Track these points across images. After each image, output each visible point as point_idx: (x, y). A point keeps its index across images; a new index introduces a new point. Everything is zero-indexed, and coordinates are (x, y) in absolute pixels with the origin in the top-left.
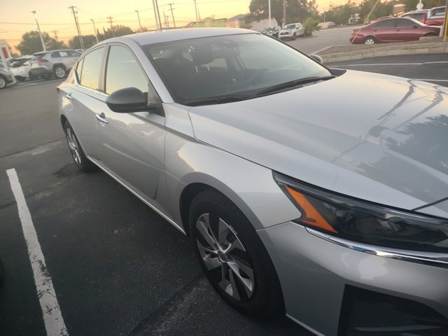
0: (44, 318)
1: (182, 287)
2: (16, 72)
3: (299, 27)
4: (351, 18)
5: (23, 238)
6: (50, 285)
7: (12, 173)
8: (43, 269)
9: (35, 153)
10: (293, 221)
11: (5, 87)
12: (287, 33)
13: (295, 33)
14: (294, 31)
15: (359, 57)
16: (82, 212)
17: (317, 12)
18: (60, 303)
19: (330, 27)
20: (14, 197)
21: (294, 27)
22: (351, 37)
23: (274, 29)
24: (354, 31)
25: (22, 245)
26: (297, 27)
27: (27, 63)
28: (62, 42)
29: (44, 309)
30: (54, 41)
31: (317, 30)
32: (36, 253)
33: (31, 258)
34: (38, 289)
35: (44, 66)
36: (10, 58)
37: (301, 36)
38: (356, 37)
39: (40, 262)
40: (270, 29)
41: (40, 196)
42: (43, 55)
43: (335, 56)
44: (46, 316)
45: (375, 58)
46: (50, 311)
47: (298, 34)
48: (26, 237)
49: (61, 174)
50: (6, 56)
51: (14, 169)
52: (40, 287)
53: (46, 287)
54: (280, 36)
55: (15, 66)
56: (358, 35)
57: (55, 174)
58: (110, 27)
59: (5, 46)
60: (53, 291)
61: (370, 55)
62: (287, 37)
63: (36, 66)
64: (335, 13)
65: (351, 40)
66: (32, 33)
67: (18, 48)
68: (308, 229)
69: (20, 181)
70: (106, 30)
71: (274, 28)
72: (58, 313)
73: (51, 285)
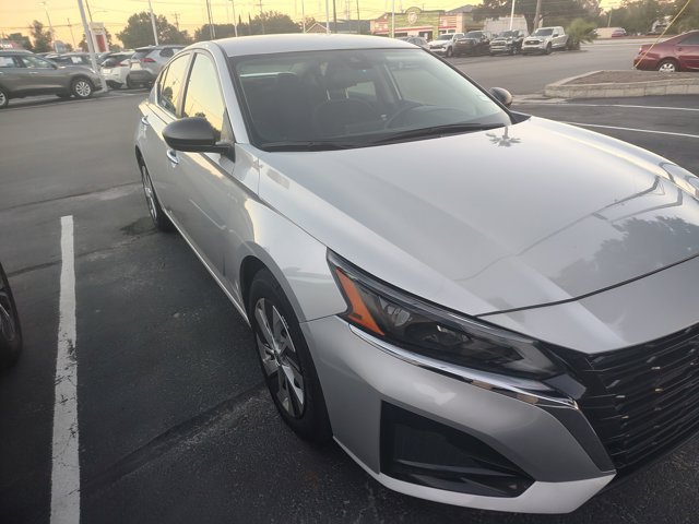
0: (56, 409)
1: (237, 394)
2: (107, 73)
3: (559, 33)
4: (657, 23)
5: (58, 309)
6: (73, 372)
7: (67, 222)
8: (71, 350)
9: (105, 196)
10: (338, 315)
11: (90, 97)
12: (537, 42)
13: (550, 43)
14: (548, 39)
15: (639, 92)
16: (142, 284)
17: (599, 10)
18: (78, 394)
19: (615, 37)
20: (60, 254)
21: (549, 32)
22: (636, 58)
23: (516, 34)
24: (645, 47)
25: (53, 317)
26: (555, 32)
27: (125, 62)
28: (185, 32)
29: (58, 398)
30: (173, 29)
31: (589, 40)
32: (68, 330)
33: (60, 336)
34: (57, 374)
35: (148, 69)
36: (108, 52)
37: (560, 49)
38: (643, 57)
39: (70, 341)
40: (509, 33)
41: (93, 257)
42: (148, 51)
43: (599, 88)
44: (58, 407)
45: (665, 96)
46: (64, 401)
47: (554, 45)
48: (62, 308)
49: (130, 230)
50: (102, 49)
51: (71, 217)
52: (60, 371)
53: (68, 373)
54: (524, 46)
55: (109, 65)
56: (649, 55)
57: (122, 229)
58: (259, 14)
59: (103, 33)
60: (75, 380)
61: (658, 91)
62: (537, 49)
63: (136, 67)
64: (630, 12)
65: (636, 62)
66: (143, 15)
67: (120, 37)
68: (352, 327)
69: (74, 234)
70: (253, 18)
71: (518, 32)
72: (72, 405)
73: (75, 371)
